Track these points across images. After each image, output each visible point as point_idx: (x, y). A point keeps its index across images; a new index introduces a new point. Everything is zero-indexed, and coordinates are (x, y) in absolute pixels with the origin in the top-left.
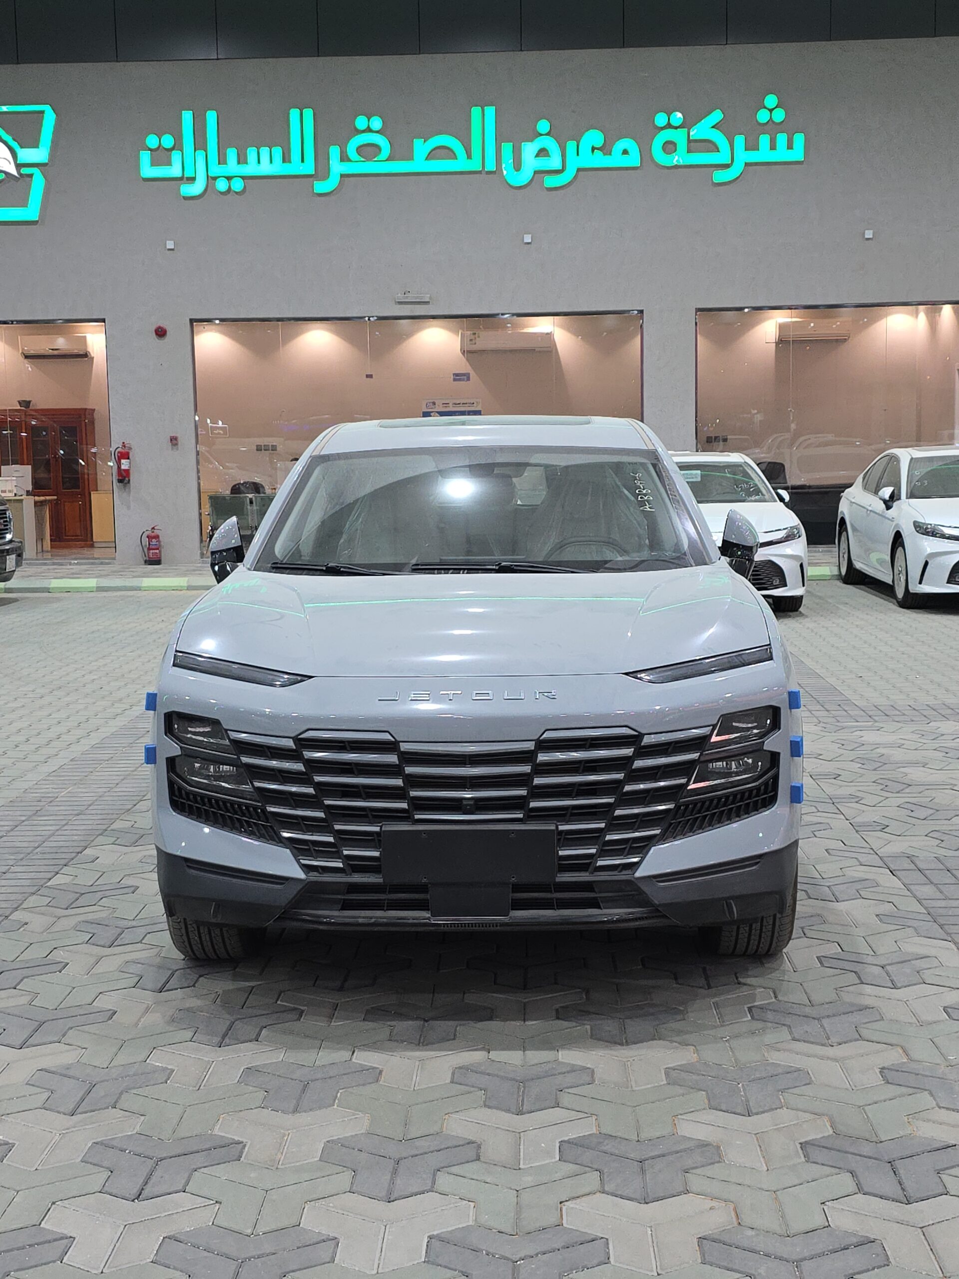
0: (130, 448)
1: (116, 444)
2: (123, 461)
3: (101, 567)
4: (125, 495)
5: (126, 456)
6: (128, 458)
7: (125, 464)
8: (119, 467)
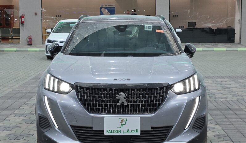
0: (24, 15)
1: (20, 14)
2: (23, 19)
3: (16, 46)
4: (23, 27)
5: (23, 17)
6: (24, 18)
7: (23, 20)
8: (21, 20)
